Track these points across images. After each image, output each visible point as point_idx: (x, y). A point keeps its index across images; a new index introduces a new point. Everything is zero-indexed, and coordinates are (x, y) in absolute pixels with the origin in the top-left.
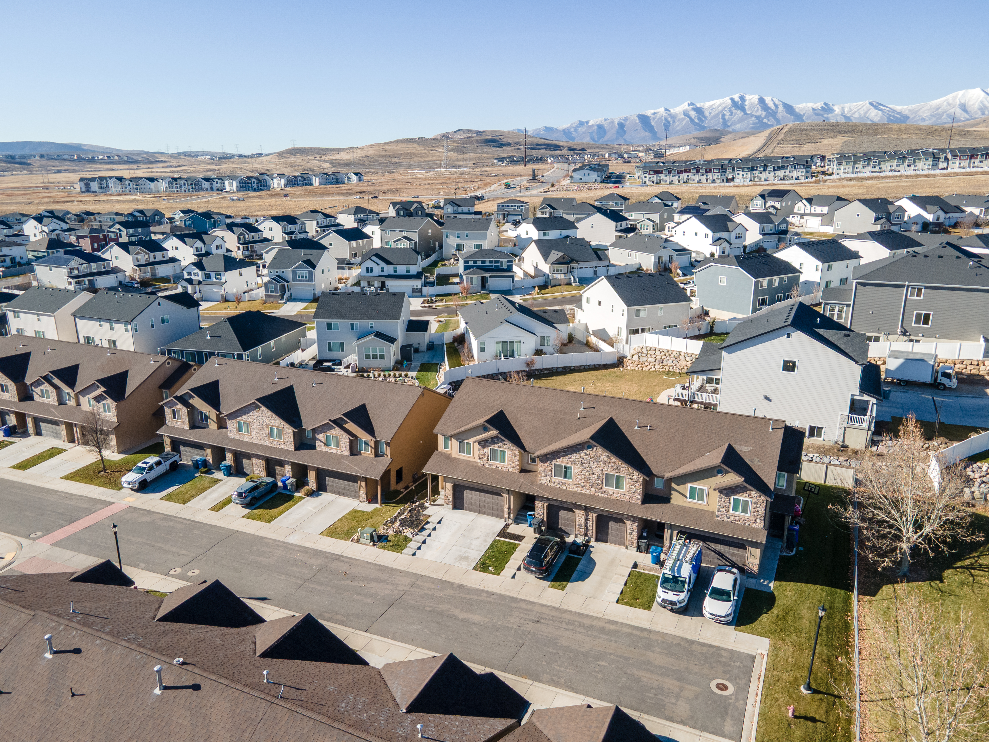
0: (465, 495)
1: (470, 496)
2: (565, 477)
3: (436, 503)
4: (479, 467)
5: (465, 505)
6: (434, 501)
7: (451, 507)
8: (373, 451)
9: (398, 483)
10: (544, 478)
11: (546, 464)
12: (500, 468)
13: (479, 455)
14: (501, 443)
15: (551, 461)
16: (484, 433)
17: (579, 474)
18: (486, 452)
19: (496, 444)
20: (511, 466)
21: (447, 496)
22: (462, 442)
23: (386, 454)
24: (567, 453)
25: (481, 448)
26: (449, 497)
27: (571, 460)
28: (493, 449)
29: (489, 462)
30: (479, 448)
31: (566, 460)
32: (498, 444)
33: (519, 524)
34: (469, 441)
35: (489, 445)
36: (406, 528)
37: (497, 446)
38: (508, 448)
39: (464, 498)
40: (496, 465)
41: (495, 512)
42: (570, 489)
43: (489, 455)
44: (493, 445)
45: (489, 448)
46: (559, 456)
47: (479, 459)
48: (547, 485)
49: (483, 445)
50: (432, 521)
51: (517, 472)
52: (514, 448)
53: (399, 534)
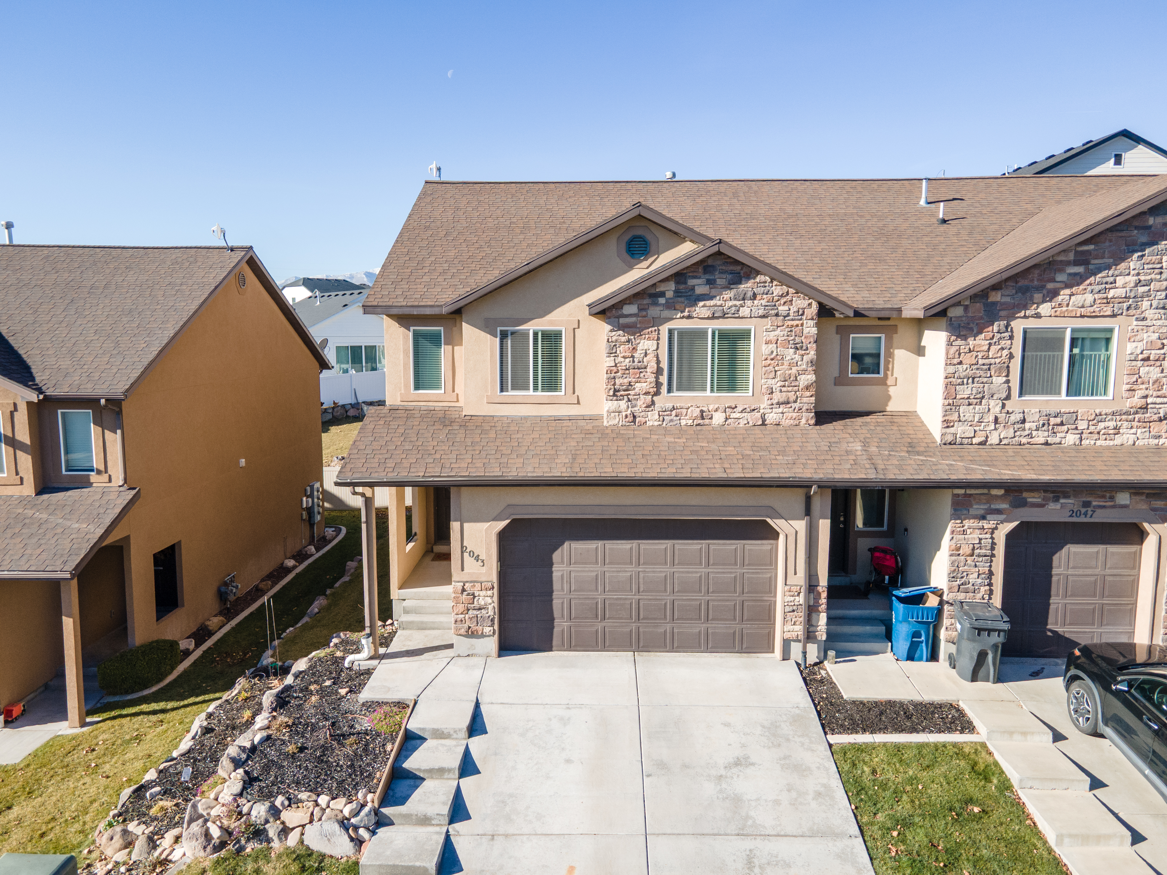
2: (1074, 389)
3: (394, 647)
4: (615, 433)
5: (561, 625)
6: (386, 641)
7: (492, 644)
9: (160, 616)
10: (967, 412)
11: (980, 342)
12: (718, 418)
13: (612, 374)
14: (728, 294)
15: (1012, 317)
16: (631, 267)
17: (1148, 359)
18: (646, 354)
19: (701, 304)
20: (777, 397)
21: (473, 594)
22: (513, 333)
23: (99, 472)
24: (1093, 262)
25: (623, 339)
26: (483, 593)
27: (1111, 294)
28: (682, 333)
29: (663, 401)
30: (614, 339)
31: (1089, 298)
32: (712, 303)
33: (855, 660)
34: (551, 323)
35: (666, 313)
36: (292, 802)
37: (707, 313)
38: (761, 312)
39: (556, 586)
40: (698, 410)
41: (719, 627)
42: (1099, 443)
43: (665, 365)
44: (686, 314)
45: (664, 329)
46: (1050, 286)
47: (611, 393)
48: (983, 443)
49: (633, 320)
50: (435, 726)
51: (803, 421)
52: (793, 309)
53: (248, 850)
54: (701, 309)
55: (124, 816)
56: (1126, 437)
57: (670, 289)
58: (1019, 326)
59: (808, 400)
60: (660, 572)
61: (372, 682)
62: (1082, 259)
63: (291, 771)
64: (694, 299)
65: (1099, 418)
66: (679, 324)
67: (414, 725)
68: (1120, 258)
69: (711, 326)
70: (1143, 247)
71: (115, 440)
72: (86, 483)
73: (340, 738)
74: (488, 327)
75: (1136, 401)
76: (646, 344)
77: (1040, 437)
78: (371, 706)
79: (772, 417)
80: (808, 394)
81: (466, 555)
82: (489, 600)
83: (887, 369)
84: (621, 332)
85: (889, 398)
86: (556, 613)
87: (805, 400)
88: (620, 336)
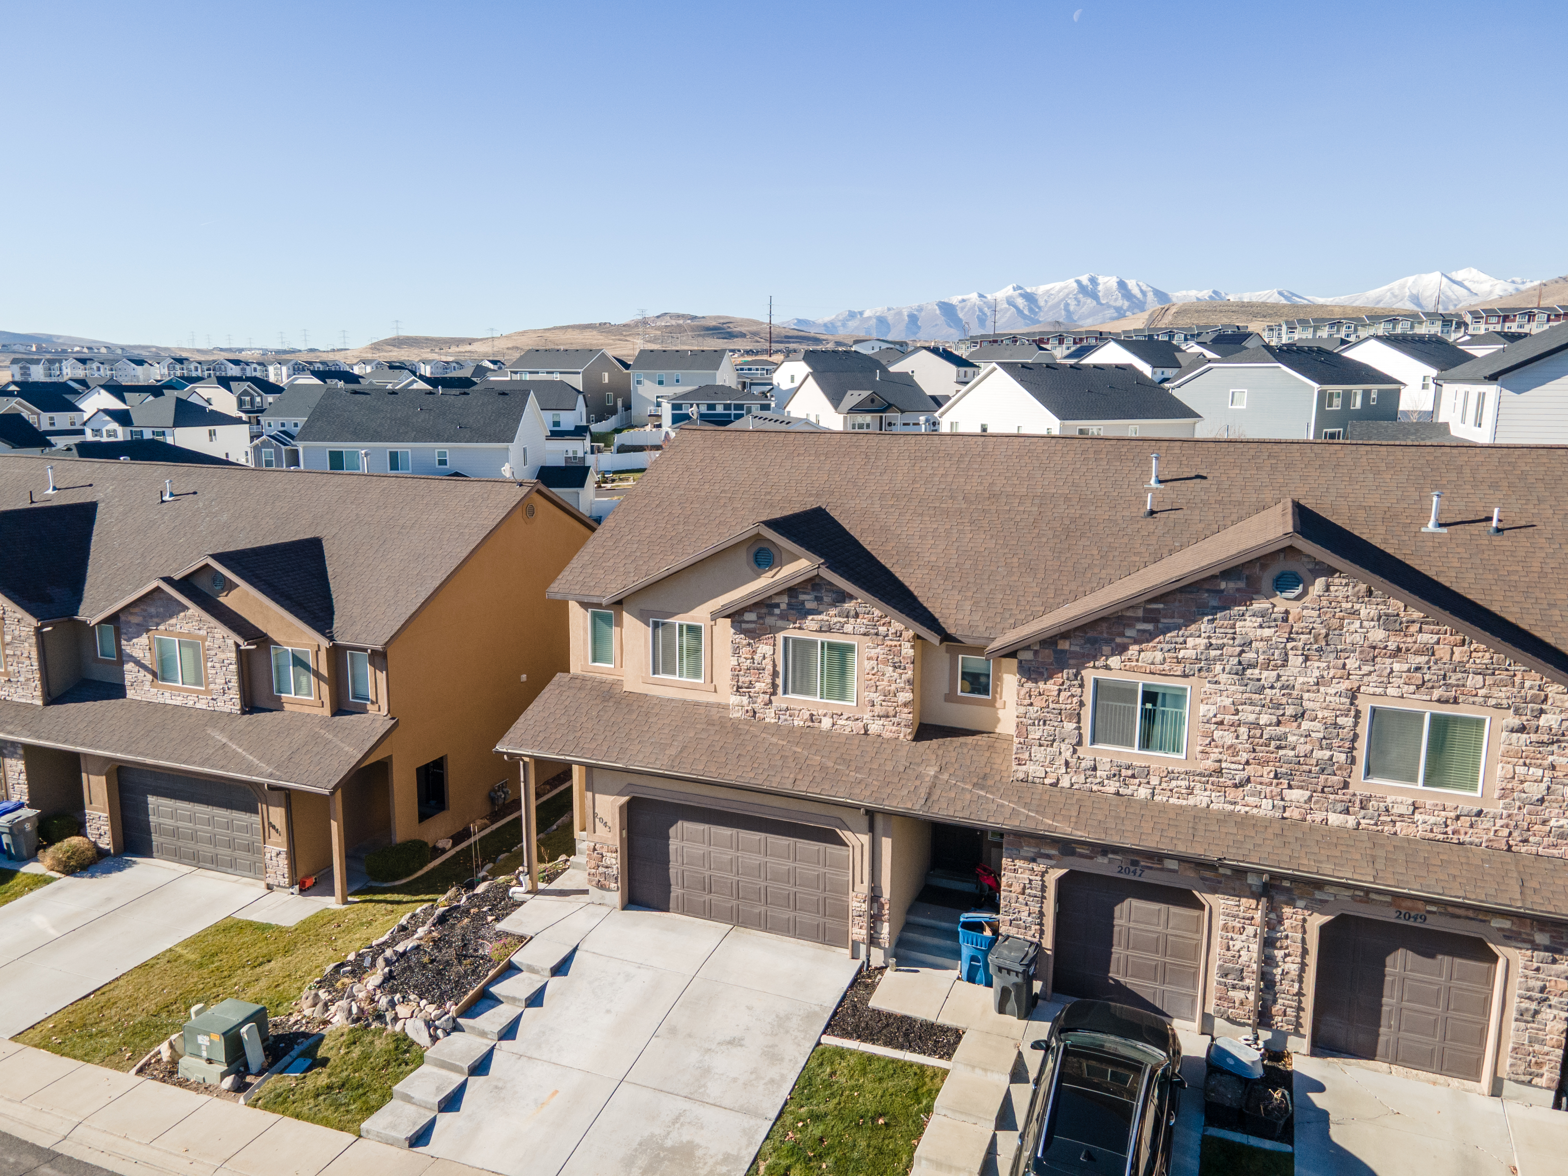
0: (674, 844)
1: (698, 849)
2: (1146, 743)
3: (556, 885)
4: (735, 727)
5: (676, 891)
6: (550, 878)
7: (615, 898)
8: (325, 689)
9: (423, 817)
10: (1038, 753)
11: (1051, 687)
12: (826, 723)
13: (736, 672)
14: (833, 611)
15: (1080, 667)
16: (758, 576)
17: (1221, 723)
18: (764, 658)
19: (810, 617)
20: (878, 709)
21: (602, 854)
22: (663, 624)
23: (372, 703)
24: (1163, 620)
25: (745, 642)
26: (609, 854)
27: (1181, 654)
28: (796, 641)
29: (780, 701)
30: (737, 641)
31: (1159, 656)
32: (819, 617)
33: (917, 971)
34: (693, 618)
35: (780, 623)
36: (405, 999)
37: (815, 626)
38: (863, 630)
39: (672, 857)
40: (809, 713)
41: (806, 918)
42: (1171, 801)
43: (780, 668)
44: (797, 625)
45: (780, 636)
46: (1118, 640)
47: (735, 689)
48: (1055, 785)
49: (753, 626)
50: (530, 963)
51: (902, 735)
52: (892, 630)
53: (373, 1027)
54: (811, 623)
55: (320, 984)
56: (1200, 798)
57: (784, 601)
58: (1090, 675)
59: (906, 715)
60: (755, 859)
61: (514, 915)
62: (1151, 617)
63: (418, 977)
64: (804, 613)
65: (1170, 775)
66: (792, 633)
67: (516, 959)
68: (1191, 619)
69: (820, 638)
70: (1214, 610)
71: (382, 676)
72: (363, 710)
73: (461, 957)
74: (643, 617)
75: (1209, 764)
76: (764, 648)
77: (1111, 787)
78: (499, 935)
79: (875, 728)
80: (906, 710)
81: (597, 820)
82: (614, 861)
83: (995, 692)
84: (742, 636)
85: (998, 720)
86: (673, 881)
87: (904, 716)
88: (742, 639)
